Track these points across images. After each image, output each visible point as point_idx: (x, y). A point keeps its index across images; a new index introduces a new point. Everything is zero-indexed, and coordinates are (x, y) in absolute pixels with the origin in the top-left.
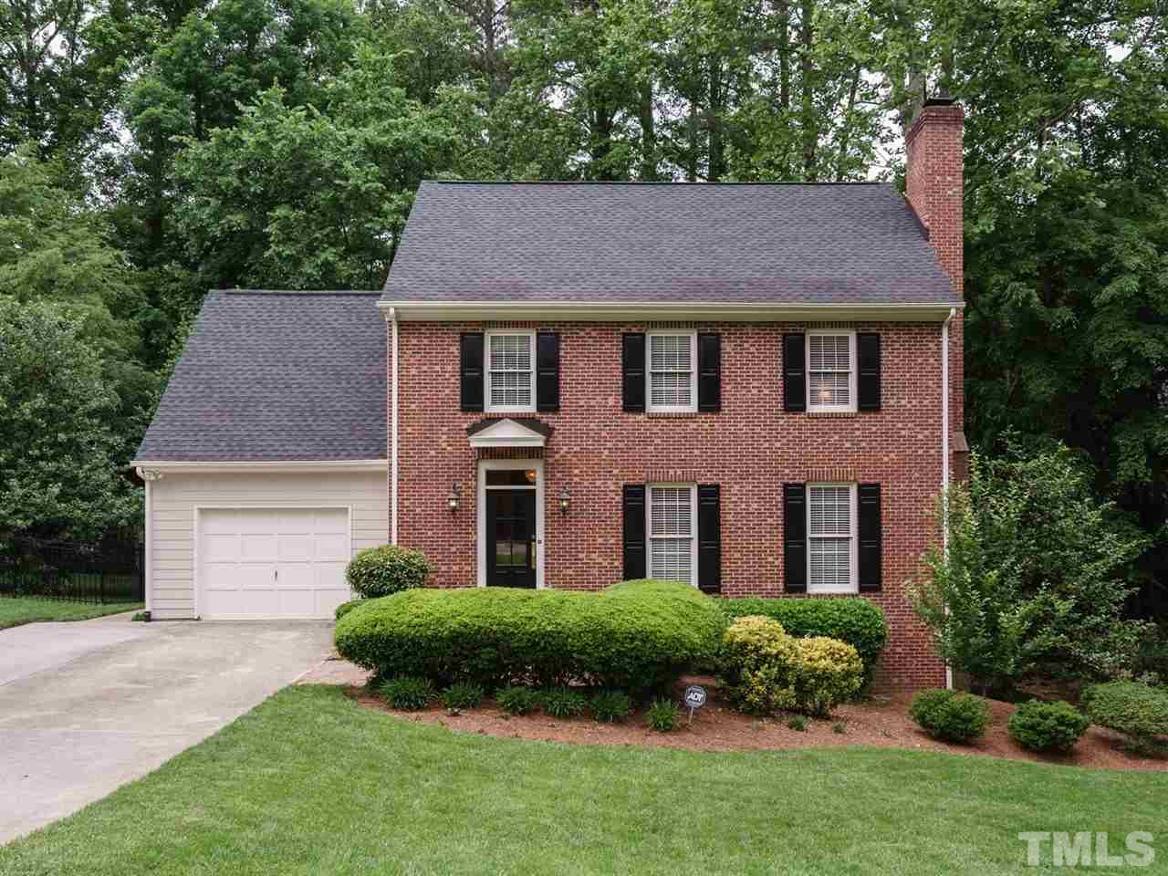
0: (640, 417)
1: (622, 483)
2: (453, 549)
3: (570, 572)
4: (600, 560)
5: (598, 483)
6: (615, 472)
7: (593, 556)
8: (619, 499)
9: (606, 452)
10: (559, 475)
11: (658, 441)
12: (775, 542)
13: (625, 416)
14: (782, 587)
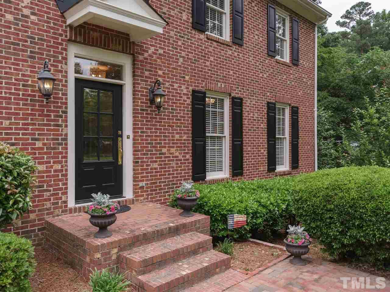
0: (202, 36)
1: (191, 88)
2: (39, 144)
3: (155, 165)
4: (177, 154)
5: (176, 86)
6: (187, 78)
7: (173, 150)
8: (189, 101)
9: (181, 60)
10: (147, 73)
11: (212, 59)
12: (263, 139)
13: (193, 32)
14: (266, 169)
